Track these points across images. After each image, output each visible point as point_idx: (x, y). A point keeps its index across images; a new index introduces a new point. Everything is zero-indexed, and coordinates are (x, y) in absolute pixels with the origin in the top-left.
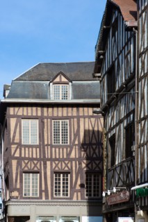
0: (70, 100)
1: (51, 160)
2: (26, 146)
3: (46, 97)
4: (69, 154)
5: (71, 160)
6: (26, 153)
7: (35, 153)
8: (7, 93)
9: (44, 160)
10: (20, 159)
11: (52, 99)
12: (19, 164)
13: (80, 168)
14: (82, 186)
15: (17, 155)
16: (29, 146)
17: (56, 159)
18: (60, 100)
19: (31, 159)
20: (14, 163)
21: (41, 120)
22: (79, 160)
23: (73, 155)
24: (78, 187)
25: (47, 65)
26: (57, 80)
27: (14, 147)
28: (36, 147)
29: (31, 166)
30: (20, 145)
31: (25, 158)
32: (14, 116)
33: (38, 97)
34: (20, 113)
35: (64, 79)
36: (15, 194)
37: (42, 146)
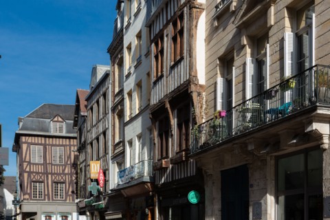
0: (64, 134)
1: (52, 174)
2: (34, 164)
3: (47, 131)
4: (64, 170)
5: (65, 174)
6: (34, 169)
7: (41, 169)
8: (21, 124)
9: (46, 174)
10: (30, 173)
11: (52, 133)
12: (29, 176)
13: (72, 180)
14: (73, 192)
15: (28, 170)
16: (36, 164)
17: (55, 174)
18: (58, 134)
19: (38, 173)
20: (26, 175)
21: (45, 146)
22: (71, 174)
23: (66, 171)
24: (70, 193)
25: (50, 106)
26: (56, 119)
27: (25, 164)
28: (41, 164)
29: (37, 177)
30: (29, 163)
31: (33, 172)
32: (25, 143)
33: (42, 130)
34: (30, 141)
35: (60, 119)
36: (27, 197)
37: (45, 164)
